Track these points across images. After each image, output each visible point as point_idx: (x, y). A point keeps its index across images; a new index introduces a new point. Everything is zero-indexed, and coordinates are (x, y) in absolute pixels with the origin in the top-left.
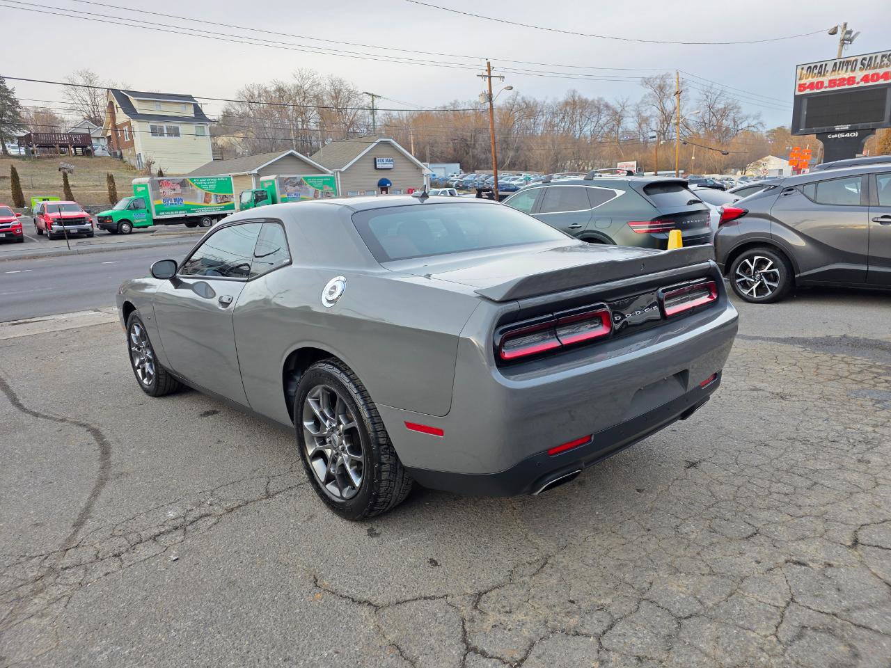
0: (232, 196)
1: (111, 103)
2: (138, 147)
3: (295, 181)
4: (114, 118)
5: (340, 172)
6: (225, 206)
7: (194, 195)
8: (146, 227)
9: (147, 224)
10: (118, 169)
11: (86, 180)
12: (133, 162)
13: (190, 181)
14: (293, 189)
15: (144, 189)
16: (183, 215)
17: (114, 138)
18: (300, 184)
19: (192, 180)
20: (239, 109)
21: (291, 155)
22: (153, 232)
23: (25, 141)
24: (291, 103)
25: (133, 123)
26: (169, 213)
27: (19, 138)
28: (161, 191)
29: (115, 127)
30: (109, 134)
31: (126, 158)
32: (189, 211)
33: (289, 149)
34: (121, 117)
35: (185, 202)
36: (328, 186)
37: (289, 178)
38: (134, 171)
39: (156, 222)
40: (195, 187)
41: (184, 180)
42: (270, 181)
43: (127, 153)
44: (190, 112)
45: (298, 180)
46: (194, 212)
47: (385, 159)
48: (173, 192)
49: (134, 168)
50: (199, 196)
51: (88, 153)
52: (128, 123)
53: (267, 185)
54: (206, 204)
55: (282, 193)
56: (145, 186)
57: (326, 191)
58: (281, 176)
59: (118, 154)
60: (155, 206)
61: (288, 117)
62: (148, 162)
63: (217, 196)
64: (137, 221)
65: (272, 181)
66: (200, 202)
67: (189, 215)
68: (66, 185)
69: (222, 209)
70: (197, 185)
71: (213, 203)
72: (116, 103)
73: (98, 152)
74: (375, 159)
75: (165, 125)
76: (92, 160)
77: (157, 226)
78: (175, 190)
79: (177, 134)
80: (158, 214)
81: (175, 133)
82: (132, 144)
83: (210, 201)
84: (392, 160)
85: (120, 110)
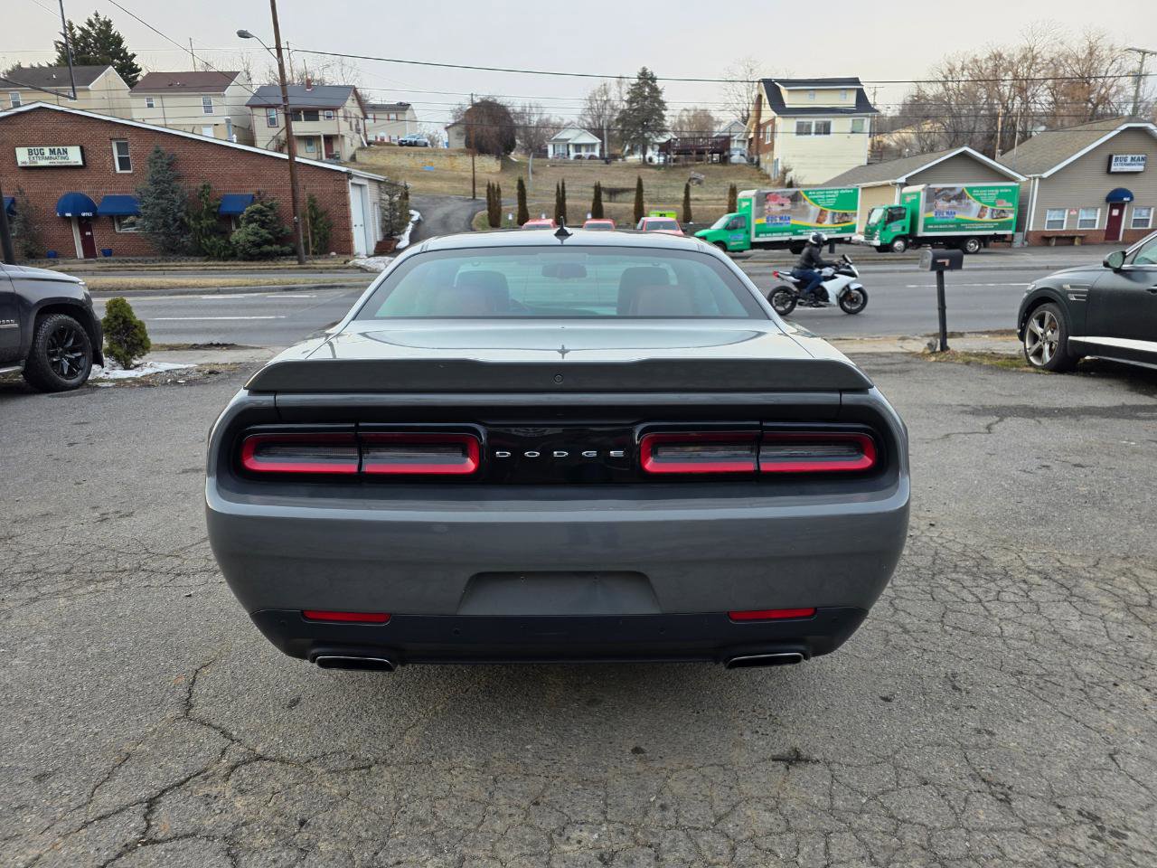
0: (855, 215)
1: (760, 97)
2: (778, 153)
3: (952, 194)
4: (759, 116)
5: (1041, 179)
6: (842, 228)
7: (805, 213)
8: (741, 251)
9: (744, 248)
10: (750, 179)
11: (712, 192)
12: (769, 170)
13: (804, 196)
14: (947, 205)
15: (748, 203)
16: (787, 239)
17: (755, 141)
18: (960, 197)
19: (806, 192)
20: (931, 91)
21: (964, 155)
22: (747, 257)
23: (665, 148)
24: (1010, 75)
25: (779, 121)
26: (770, 235)
27: (660, 144)
28: (767, 207)
29: (759, 126)
30: (751, 136)
31: (762, 165)
32: (795, 233)
33: (962, 146)
34: (768, 113)
35: (792, 222)
36: (1005, 201)
37: (944, 189)
38: (767, 181)
39: (755, 245)
40: (808, 202)
41: (797, 192)
42: (914, 194)
43: (764, 158)
44: (850, 100)
45: (957, 192)
46: (801, 234)
47: (1129, 157)
48: (780, 208)
49: (768, 177)
50: (812, 214)
51: (725, 160)
52: (772, 121)
53: (909, 199)
54: (819, 225)
55: (927, 211)
56: (750, 200)
57: (999, 207)
58: (931, 186)
59: (756, 160)
60: (757, 225)
61: (1001, 96)
62: (785, 168)
63: (834, 214)
64: (733, 244)
65: (918, 194)
66: (811, 222)
67: (795, 238)
68: (687, 199)
69: (838, 232)
70: (812, 199)
71: (827, 223)
72: (765, 96)
73: (736, 158)
74: (1110, 157)
75: (814, 121)
76: (726, 168)
77: (755, 251)
78: (783, 205)
79: (827, 132)
80: (757, 236)
81: (825, 130)
82: (771, 147)
83: (824, 221)
84: (1143, 159)
85: (768, 106)
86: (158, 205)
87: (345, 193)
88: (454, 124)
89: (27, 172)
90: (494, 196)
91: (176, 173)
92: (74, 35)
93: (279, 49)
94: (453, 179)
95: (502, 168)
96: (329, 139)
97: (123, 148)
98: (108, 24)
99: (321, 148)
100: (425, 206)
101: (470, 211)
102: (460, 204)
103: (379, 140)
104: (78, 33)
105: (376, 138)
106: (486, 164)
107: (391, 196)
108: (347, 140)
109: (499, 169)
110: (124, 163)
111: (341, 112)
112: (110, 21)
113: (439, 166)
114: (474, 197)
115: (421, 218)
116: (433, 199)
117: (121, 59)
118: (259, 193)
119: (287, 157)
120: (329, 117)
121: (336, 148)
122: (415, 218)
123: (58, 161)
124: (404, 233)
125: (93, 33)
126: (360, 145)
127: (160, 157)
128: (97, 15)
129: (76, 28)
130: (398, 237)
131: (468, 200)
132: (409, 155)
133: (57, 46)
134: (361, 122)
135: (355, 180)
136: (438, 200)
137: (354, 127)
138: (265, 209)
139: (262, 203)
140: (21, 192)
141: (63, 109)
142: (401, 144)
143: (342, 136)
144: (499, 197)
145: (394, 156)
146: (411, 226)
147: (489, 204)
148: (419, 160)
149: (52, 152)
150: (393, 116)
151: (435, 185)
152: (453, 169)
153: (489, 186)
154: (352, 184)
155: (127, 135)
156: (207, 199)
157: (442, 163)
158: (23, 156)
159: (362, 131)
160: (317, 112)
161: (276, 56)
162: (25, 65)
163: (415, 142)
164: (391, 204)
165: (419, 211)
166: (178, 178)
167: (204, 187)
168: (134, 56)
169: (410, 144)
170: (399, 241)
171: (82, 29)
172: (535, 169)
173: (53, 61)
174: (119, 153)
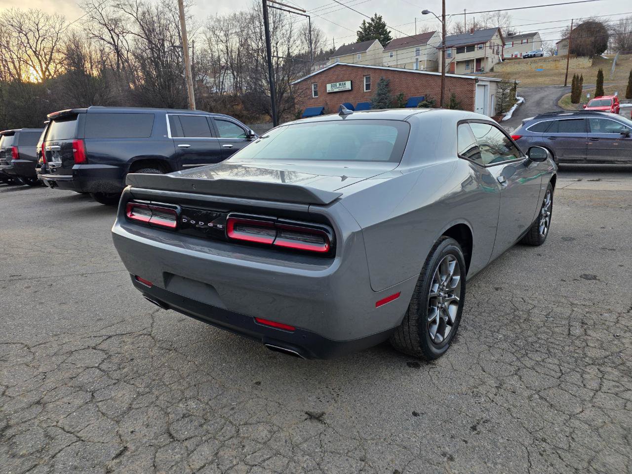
86: (378, 106)
87: (472, 92)
88: (563, 40)
89: (329, 95)
90: (577, 84)
91: (389, 89)
92: (365, 27)
93: (444, 16)
94: (555, 75)
95: (593, 64)
96: (479, 61)
97: (368, 79)
98: (380, 18)
99: (473, 66)
100: (530, 93)
101: (559, 94)
102: (554, 90)
103: (514, 56)
104: (367, 25)
105: (512, 55)
106: (581, 63)
107: (504, 90)
108: (490, 60)
109: (591, 65)
110: (368, 87)
111: (488, 44)
112: (381, 17)
113: (547, 68)
114: (565, 85)
115: (524, 101)
116: (536, 89)
117: (384, 34)
118: (426, 95)
119: (441, 74)
120: (480, 48)
121: (482, 65)
122: (520, 102)
123: (342, 89)
124: (509, 111)
125: (373, 24)
126: (498, 61)
127: (383, 82)
128: (376, 15)
129: (367, 24)
130: (504, 114)
131: (561, 87)
132: (527, 64)
133: (358, 34)
134: (501, 48)
135: (480, 83)
136: (539, 89)
137: (495, 52)
138: (428, 104)
139: (427, 101)
140: (327, 104)
141: (345, 64)
142: (524, 57)
143: (487, 58)
144: (582, 84)
145: (517, 65)
146: (515, 106)
147: (573, 89)
148: (534, 66)
149: (340, 85)
150: (525, 41)
151: (540, 80)
152: (557, 68)
153: (574, 77)
154: (478, 85)
155: (370, 73)
156: (401, 101)
157: (550, 66)
158: (329, 88)
159: (501, 53)
160: (474, 46)
161: (441, 20)
162: (346, 44)
163: (535, 55)
164: (503, 94)
165: (522, 97)
166: (389, 91)
167: (401, 95)
168: (390, 32)
169: (531, 57)
170: (505, 116)
171: (369, 23)
172: (618, 62)
173: (355, 41)
174: (366, 82)
